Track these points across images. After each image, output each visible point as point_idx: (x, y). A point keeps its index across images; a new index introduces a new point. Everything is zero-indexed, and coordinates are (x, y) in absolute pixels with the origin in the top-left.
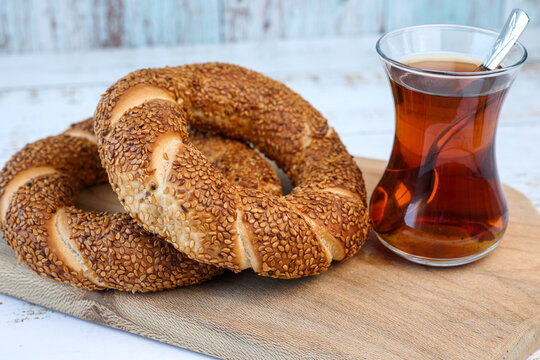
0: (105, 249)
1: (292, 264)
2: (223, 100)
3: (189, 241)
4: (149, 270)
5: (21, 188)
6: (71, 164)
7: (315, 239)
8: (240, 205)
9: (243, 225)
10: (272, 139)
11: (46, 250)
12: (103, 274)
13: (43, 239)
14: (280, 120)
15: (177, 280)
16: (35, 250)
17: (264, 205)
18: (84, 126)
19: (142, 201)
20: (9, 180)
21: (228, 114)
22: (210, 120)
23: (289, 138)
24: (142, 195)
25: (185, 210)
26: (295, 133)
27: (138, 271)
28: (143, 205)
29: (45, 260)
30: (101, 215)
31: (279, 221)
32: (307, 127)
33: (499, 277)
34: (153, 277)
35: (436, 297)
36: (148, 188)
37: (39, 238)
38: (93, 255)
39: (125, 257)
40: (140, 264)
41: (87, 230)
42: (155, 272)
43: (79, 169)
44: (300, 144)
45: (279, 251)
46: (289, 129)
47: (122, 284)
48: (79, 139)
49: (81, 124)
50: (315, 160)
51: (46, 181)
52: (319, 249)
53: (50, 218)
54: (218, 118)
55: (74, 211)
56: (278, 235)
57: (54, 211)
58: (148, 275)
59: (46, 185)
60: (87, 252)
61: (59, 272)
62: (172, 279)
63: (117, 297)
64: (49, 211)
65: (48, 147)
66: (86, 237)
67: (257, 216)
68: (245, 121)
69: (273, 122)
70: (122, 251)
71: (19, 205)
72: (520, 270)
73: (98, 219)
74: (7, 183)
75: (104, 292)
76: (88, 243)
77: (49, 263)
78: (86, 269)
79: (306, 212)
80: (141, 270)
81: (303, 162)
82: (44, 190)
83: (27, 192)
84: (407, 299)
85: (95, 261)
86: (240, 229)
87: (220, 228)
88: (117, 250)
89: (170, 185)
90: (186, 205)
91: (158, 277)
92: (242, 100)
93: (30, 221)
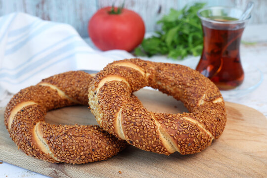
0: (60, 143)
4: (82, 153)
5: (18, 112)
6: (43, 99)
11: (31, 144)
12: (59, 155)
13: (30, 138)
15: (95, 158)
16: (26, 143)
27: (76, 154)
29: (30, 148)
30: (58, 126)
33: (251, 156)
34: (83, 157)
37: (28, 138)
38: (54, 146)
39: (70, 147)
40: (77, 151)
41: (51, 134)
42: (84, 154)
43: (46, 102)
47: (68, 160)
48: (46, 87)
49: (47, 79)
51: (30, 109)
53: (33, 128)
55: (45, 124)
57: (35, 124)
58: (81, 156)
60: (51, 145)
61: (38, 154)
62: (93, 157)
63: (66, 166)
64: (32, 124)
65: (31, 92)
66: (51, 137)
70: (68, 144)
71: (18, 121)
72: (261, 152)
73: (56, 128)
74: (11, 110)
76: (52, 140)
77: (33, 150)
78: (50, 153)
80: (78, 153)
82: (30, 114)
83: (22, 114)
84: (206, 167)
85: (55, 149)
88: (66, 144)
91: (86, 157)
93: (23, 129)
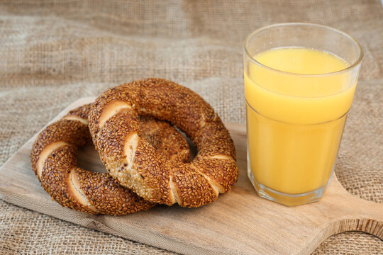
1: (199, 201)
2: (157, 101)
3: (145, 192)
7: (210, 187)
8: (171, 172)
9: (173, 184)
10: (184, 123)
14: (188, 112)
17: (183, 172)
18: (77, 113)
19: (119, 171)
20: (41, 151)
21: (159, 109)
22: (150, 113)
23: (193, 122)
24: (120, 168)
25: (143, 178)
26: (197, 119)
28: (120, 174)
31: (192, 180)
32: (203, 115)
35: (272, 214)
36: (123, 165)
44: (200, 126)
45: (192, 195)
46: (193, 117)
50: (208, 135)
52: (212, 192)
54: (154, 112)
56: (191, 188)
67: (180, 178)
68: (168, 113)
69: (184, 113)
75: (99, 215)
79: (205, 173)
81: (201, 136)
86: (171, 185)
87: (161, 186)
89: (135, 165)
90: (144, 175)
92: (167, 102)
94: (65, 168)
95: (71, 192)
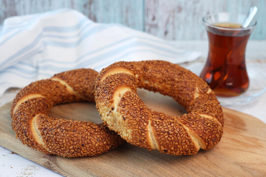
0: (52, 136)
4: (71, 147)
5: (22, 103)
6: (50, 93)
11: (27, 133)
12: (50, 147)
13: (27, 128)
15: (84, 153)
16: (22, 133)
18: (59, 76)
20: (19, 99)
27: (66, 147)
29: (26, 138)
30: (54, 119)
31: (169, 126)
33: (242, 166)
34: (73, 151)
37: (25, 128)
38: (46, 139)
39: (61, 140)
40: (67, 144)
41: (46, 126)
42: (73, 149)
43: (54, 96)
45: (168, 140)
47: (58, 152)
48: (56, 82)
49: (58, 74)
51: (34, 101)
53: (32, 119)
55: (43, 116)
56: (168, 132)
57: (34, 116)
58: (70, 150)
59: (34, 103)
60: (44, 136)
61: (32, 144)
62: (82, 152)
63: (57, 158)
64: (32, 115)
65: (40, 85)
66: (45, 129)
67: (158, 123)
70: (59, 137)
71: (19, 112)
72: (254, 164)
73: (52, 121)
75: (52, 155)
76: (45, 132)
77: (28, 139)
78: (43, 144)
80: (67, 147)
82: (32, 105)
83: (24, 105)
85: (47, 141)
86: (150, 129)
87: (140, 128)
88: (57, 136)
91: (75, 151)
93: (22, 119)
94: (31, 112)
95: (31, 132)
